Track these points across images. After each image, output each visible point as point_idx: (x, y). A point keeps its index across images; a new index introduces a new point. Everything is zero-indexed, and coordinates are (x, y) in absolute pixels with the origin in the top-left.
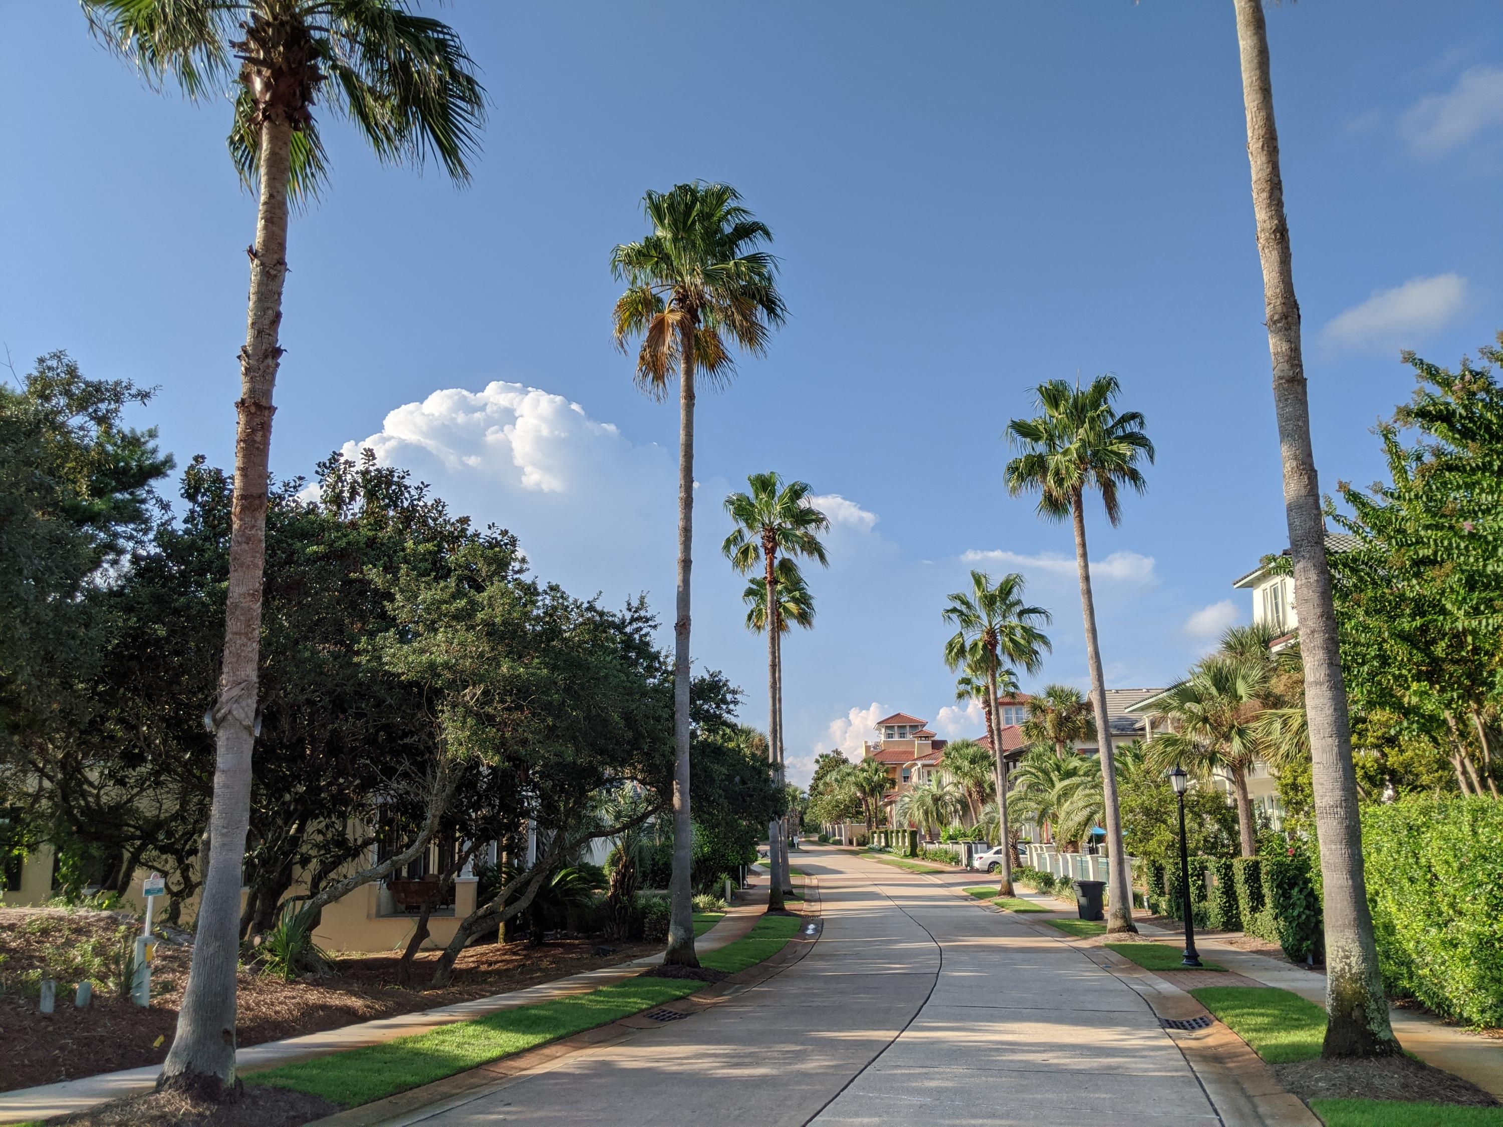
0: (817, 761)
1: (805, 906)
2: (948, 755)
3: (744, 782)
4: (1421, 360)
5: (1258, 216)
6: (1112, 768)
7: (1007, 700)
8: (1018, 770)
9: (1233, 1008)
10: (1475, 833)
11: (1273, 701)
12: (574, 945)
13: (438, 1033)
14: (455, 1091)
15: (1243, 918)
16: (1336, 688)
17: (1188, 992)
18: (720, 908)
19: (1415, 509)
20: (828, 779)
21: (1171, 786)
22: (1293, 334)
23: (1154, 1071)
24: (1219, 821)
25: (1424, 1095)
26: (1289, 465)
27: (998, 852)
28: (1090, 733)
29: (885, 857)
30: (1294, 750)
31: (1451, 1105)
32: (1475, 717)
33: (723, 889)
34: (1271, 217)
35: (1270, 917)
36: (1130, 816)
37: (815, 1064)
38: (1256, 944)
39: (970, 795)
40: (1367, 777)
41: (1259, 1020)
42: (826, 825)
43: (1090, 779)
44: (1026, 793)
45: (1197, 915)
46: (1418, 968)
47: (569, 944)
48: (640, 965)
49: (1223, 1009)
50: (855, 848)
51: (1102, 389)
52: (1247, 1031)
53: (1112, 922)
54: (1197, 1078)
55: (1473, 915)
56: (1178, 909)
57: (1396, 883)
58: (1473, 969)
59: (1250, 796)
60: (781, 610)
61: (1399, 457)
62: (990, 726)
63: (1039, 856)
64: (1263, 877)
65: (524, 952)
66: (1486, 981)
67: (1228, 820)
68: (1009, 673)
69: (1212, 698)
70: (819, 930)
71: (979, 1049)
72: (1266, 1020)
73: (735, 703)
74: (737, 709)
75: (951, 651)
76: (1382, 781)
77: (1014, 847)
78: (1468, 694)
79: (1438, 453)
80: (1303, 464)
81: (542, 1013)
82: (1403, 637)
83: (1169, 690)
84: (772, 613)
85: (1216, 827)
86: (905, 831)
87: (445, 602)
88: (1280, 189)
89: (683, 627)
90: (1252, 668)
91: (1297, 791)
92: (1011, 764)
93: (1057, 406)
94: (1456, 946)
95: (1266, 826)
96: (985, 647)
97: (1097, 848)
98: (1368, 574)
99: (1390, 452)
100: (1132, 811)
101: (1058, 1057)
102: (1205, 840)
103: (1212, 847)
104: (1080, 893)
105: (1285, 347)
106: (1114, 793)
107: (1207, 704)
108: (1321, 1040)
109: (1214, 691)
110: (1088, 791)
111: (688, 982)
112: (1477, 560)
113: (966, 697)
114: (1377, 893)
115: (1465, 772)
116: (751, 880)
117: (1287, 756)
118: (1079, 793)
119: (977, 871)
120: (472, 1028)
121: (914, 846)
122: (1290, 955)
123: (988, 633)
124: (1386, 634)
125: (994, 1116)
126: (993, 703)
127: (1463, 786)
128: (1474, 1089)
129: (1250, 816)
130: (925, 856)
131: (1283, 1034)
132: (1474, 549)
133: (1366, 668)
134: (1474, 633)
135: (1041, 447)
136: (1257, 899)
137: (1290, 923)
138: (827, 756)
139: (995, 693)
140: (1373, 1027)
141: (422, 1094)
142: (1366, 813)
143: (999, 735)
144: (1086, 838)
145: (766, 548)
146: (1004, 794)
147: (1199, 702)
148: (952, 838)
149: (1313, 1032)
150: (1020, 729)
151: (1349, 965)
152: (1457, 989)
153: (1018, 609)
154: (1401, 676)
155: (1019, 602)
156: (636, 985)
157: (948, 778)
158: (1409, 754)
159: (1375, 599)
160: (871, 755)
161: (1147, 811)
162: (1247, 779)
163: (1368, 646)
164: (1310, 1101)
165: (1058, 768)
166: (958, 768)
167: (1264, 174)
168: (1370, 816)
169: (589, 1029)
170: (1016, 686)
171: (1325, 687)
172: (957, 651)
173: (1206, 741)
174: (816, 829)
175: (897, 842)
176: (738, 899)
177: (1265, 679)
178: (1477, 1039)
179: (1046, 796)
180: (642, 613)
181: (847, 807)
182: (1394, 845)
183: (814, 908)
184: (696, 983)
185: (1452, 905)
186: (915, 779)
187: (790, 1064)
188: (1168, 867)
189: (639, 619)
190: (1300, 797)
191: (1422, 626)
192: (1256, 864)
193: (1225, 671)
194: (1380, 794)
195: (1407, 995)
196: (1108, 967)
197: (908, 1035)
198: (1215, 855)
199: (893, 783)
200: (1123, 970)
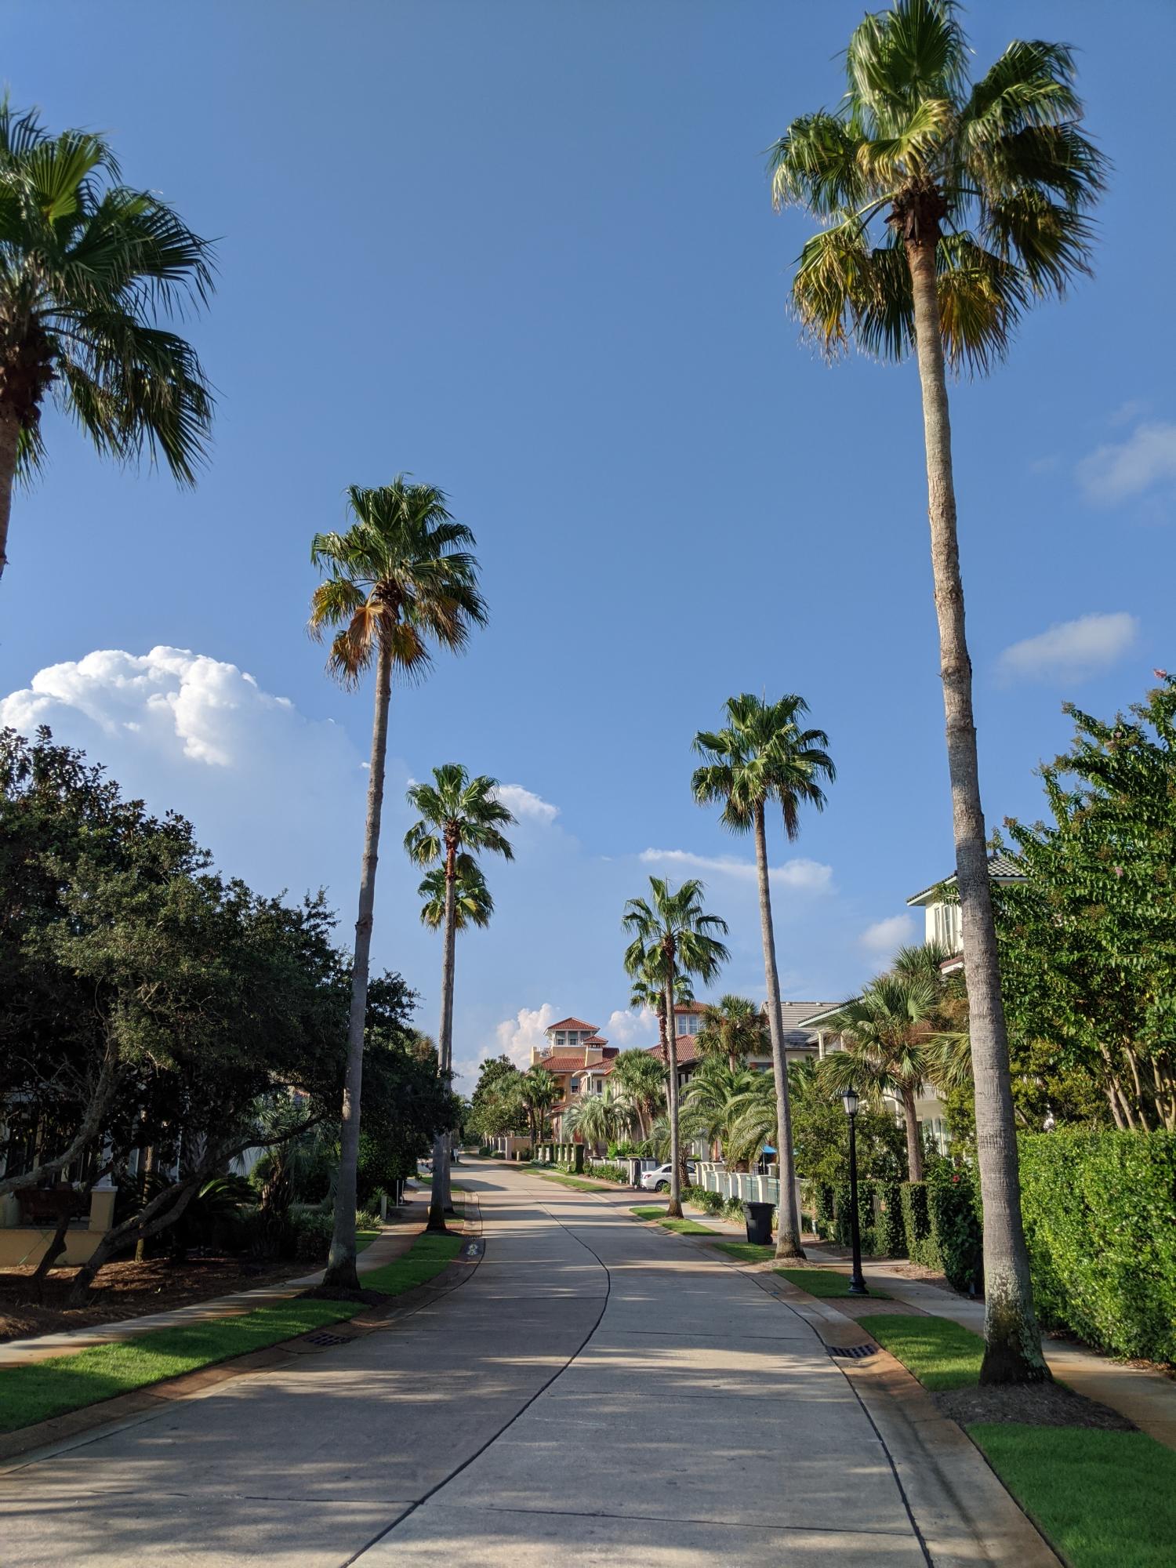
0: (482, 1067)
1: (465, 1225)
2: (619, 1065)
3: (415, 1092)
4: (1080, 712)
5: (936, 576)
6: (786, 1087)
7: (683, 1007)
8: (690, 1084)
9: (897, 1336)
10: (1123, 1166)
11: (942, 1023)
12: (218, 1262)
13: (90, 1354)
14: (114, 1415)
15: (908, 1245)
16: (998, 1022)
17: (855, 1320)
18: (375, 1225)
19: (1074, 849)
20: (493, 1087)
21: (842, 1106)
22: (965, 687)
23: (822, 1397)
24: (888, 1143)
25: (1071, 1420)
26: (959, 808)
27: (665, 1170)
28: (765, 1048)
29: (549, 1173)
30: (960, 1074)
31: (1095, 1430)
32: (1128, 1051)
33: (379, 1205)
34: (948, 578)
35: (935, 1244)
36: (802, 1136)
37: (488, 1389)
38: (921, 1272)
39: (641, 1108)
40: (1029, 1104)
41: (922, 1348)
42: (488, 1137)
43: (762, 1095)
44: (697, 1107)
45: (864, 1240)
46: (1071, 1297)
47: (213, 1262)
48: (294, 1286)
49: (889, 1337)
50: (518, 1163)
51: (789, 707)
52: (910, 1359)
53: (780, 1248)
54: (862, 1404)
55: (1121, 1246)
56: (846, 1234)
57: (1052, 1213)
58: (1121, 1299)
59: (919, 1119)
60: (458, 907)
61: (1059, 799)
62: (664, 1035)
63: (709, 1175)
64: (929, 1203)
65: (163, 1271)
66: (1132, 1311)
67: (896, 1142)
68: (685, 980)
69: (884, 1017)
70: (481, 1251)
71: (651, 1375)
72: (929, 1348)
73: (411, 1006)
74: (413, 1014)
75: (629, 956)
76: (1044, 1109)
77: (684, 1165)
78: (1120, 1028)
79: (1095, 799)
80: (972, 807)
81: (198, 1335)
82: (1062, 969)
83: (843, 1006)
84: (450, 910)
85: (885, 1149)
86: (571, 1145)
87: (126, 895)
88: (957, 553)
89: (364, 926)
90: (923, 988)
91: (964, 1115)
92: (683, 1076)
93: (744, 721)
94: (1105, 1276)
95: (933, 1150)
96: (663, 954)
97: (767, 1168)
98: (1031, 907)
99: (1051, 793)
100: (803, 1131)
101: (729, 1384)
102: (874, 1163)
103: (880, 1170)
104: (749, 1215)
105: (957, 697)
106: (787, 1112)
107: (879, 1023)
108: (979, 1369)
109: (886, 1011)
110: (760, 1108)
111: (348, 1304)
112: (1128, 902)
113: (641, 1004)
114: (1035, 1222)
115: (1119, 1105)
116: (408, 1196)
117: (955, 1079)
118: (752, 1109)
119: (644, 1190)
120: (126, 1350)
121: (580, 1161)
122: (952, 1283)
123: (666, 940)
124: (1046, 966)
125: (668, 1440)
126: (669, 1013)
127: (1117, 1118)
128: (1115, 1415)
129: (919, 1140)
130: (591, 1174)
131: (944, 1362)
132: (1126, 891)
133: (1027, 999)
134: (1127, 970)
135: (727, 759)
136: (923, 1224)
137: (954, 1251)
138: (493, 1062)
139: (672, 1002)
140: (1027, 1354)
141: (80, 1416)
142: (1025, 1142)
143: (674, 1045)
144: (756, 1157)
145: (448, 842)
146: (676, 1109)
147: (871, 1021)
148: (620, 1154)
149: (972, 1360)
150: (694, 1039)
151: (1006, 1292)
152: (1106, 1319)
153: (699, 915)
154: (1060, 1007)
155: (698, 909)
156: (294, 1307)
157: (618, 1089)
158: (1068, 1083)
159: (1036, 932)
160: (540, 1062)
161: (818, 1131)
162: (916, 1101)
163: (1030, 976)
164: (966, 1426)
165: (731, 1083)
166: (629, 1079)
167: (943, 538)
168: (1030, 1145)
169: (247, 1353)
170: (691, 995)
171: (987, 1020)
172: (636, 957)
173: (877, 1061)
174: (477, 1140)
175: (563, 1157)
176: (394, 1216)
177: (935, 1001)
178: (1123, 1369)
179: (718, 1112)
180: (321, 909)
181: (511, 1118)
182: (1051, 1175)
183: (475, 1228)
184: (357, 1305)
185: (1102, 1236)
186: (584, 1089)
187: (463, 1389)
188: (837, 1190)
189: (317, 915)
190: (966, 1122)
191: (1079, 959)
192: (923, 1189)
193: (897, 990)
194: (1042, 1122)
195: (1062, 1325)
196: (776, 1293)
197: (579, 1361)
198: (882, 1178)
199: (562, 1092)
200: (790, 1297)
